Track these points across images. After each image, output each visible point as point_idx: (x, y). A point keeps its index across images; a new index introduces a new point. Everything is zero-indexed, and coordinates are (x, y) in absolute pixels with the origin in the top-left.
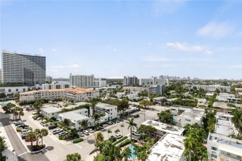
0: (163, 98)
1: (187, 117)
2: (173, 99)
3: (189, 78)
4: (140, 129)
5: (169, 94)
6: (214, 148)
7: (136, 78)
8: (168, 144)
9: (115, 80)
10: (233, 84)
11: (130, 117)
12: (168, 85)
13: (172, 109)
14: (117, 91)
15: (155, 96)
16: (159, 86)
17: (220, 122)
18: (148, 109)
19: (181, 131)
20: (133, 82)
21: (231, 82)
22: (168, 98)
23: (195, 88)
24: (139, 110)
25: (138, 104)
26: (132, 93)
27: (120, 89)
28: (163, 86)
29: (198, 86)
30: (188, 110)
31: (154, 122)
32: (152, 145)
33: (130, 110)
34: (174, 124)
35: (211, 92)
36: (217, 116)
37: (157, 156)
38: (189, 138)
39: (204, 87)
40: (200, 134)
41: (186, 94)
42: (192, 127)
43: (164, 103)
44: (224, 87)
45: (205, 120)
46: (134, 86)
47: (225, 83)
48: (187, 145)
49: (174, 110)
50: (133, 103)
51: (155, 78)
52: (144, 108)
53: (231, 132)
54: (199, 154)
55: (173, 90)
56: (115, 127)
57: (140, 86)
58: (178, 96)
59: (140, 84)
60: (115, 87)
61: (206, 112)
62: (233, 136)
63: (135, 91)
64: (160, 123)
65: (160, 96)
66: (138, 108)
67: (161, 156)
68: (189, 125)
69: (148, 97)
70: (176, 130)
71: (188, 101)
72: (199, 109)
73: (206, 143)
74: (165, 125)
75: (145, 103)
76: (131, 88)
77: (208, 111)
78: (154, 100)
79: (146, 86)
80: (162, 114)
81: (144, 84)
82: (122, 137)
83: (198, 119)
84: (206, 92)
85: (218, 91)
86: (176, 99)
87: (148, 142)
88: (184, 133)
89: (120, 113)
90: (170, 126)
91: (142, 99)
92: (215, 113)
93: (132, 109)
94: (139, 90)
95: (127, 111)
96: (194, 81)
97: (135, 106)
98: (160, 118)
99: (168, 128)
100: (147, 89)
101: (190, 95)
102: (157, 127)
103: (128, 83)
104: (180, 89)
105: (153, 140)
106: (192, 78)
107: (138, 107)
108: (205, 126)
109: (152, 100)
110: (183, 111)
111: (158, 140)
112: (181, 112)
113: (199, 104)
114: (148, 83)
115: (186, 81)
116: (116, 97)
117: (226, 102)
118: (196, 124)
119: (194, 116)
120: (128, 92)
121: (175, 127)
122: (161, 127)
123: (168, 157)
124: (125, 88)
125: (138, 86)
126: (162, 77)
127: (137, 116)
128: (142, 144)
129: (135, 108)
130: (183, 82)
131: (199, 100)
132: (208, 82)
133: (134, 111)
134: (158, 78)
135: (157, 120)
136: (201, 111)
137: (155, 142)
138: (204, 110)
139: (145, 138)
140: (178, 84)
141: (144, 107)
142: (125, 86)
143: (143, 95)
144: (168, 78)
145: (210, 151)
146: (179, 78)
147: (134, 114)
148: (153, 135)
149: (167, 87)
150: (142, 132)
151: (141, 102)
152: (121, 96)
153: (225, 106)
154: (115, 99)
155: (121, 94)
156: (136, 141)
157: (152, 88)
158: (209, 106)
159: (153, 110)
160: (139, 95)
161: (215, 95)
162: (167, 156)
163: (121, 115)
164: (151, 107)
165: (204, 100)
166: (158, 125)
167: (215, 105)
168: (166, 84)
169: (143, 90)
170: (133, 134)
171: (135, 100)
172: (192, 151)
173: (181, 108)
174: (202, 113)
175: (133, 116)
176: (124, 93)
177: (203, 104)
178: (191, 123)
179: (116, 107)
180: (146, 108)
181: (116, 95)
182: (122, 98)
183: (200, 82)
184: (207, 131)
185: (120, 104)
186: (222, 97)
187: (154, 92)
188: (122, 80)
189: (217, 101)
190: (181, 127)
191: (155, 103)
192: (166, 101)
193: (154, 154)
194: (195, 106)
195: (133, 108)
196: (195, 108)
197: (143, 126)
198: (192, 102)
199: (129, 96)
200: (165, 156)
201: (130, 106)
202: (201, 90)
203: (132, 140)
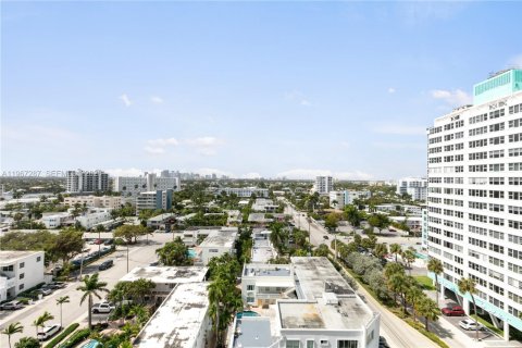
0: (169, 215)
1: (213, 245)
2: (189, 216)
3: (214, 175)
4: (115, 293)
5: (180, 208)
6: (250, 288)
7: (105, 177)
8: (179, 306)
9: (37, 181)
10: (272, 185)
11: (86, 270)
12: (178, 190)
13: (186, 236)
14: (44, 210)
15: (152, 213)
16: (160, 193)
17: (257, 244)
18: (136, 243)
19: (202, 274)
20: (97, 184)
21: (269, 182)
22: (179, 215)
23: (224, 193)
24: (113, 250)
25: (109, 236)
26: (93, 212)
27: (55, 203)
28: (170, 192)
29: (227, 189)
30: (213, 233)
31: (150, 269)
32: (144, 321)
33: (86, 254)
34: (190, 264)
35: (245, 198)
36: (253, 236)
37: (157, 339)
38: (215, 282)
39: (236, 191)
40: (232, 271)
41: (211, 204)
42: (220, 261)
43: (171, 225)
44: (261, 190)
45: (238, 245)
46: (98, 194)
47: (262, 184)
48: (212, 297)
49: (191, 236)
50: (95, 236)
51: (151, 176)
52: (124, 244)
53: (269, 256)
54: (231, 305)
55: (188, 198)
56: (36, 309)
57: (117, 194)
58: (196, 210)
59: (116, 188)
60: (38, 200)
61: (240, 232)
62: (272, 261)
63: (101, 205)
64: (163, 269)
65: (163, 212)
66: (109, 247)
67: (165, 336)
68: (214, 259)
69: (136, 218)
70: (194, 274)
71: (213, 217)
72: (230, 228)
73: (240, 282)
74: (173, 270)
75: (129, 232)
76: (91, 199)
77: (243, 229)
78: (148, 224)
79: (130, 194)
80: (169, 248)
81: (125, 188)
82: (60, 329)
83: (229, 245)
84: (240, 198)
85: (254, 197)
86: (193, 215)
87: (135, 318)
88: (208, 276)
89: (52, 267)
90: (182, 269)
91: (121, 224)
92: (251, 232)
93: (91, 252)
94: (111, 203)
95: (76, 258)
96: (222, 181)
97: (101, 241)
98: (164, 257)
99: (180, 274)
100: (135, 201)
101: (216, 206)
102: (155, 280)
103: (80, 187)
104: (201, 196)
105: (148, 307)
106: (219, 177)
107: (111, 242)
108: (239, 254)
109: (144, 223)
110: (205, 236)
111: (158, 306)
112: (202, 238)
113: (230, 219)
114: (136, 187)
115: (210, 181)
116: (41, 227)
117: (263, 212)
118: (226, 254)
119: (223, 242)
120: (80, 209)
121: (192, 269)
122: (164, 275)
123: (180, 332)
124: (70, 201)
125: (110, 193)
126: (166, 173)
127: (109, 265)
128: (121, 327)
129: (102, 246)
130: (204, 184)
131: (230, 213)
132: (242, 183)
133: (98, 256)
134: (159, 175)
135: (156, 264)
136: (233, 231)
137: (153, 311)
138: (236, 229)
139: (127, 311)
140: (197, 188)
141: (125, 240)
142: (71, 195)
143: (125, 215)
144: (179, 175)
145: (245, 293)
146: (198, 175)
147: (99, 262)
148: (147, 299)
149: (177, 194)
150: (121, 299)
151: (119, 229)
152: (58, 223)
153: (262, 219)
154: (35, 231)
155: (57, 216)
156: (105, 326)
157: (145, 197)
158: (243, 222)
159: (148, 243)
160: (114, 214)
161: (251, 203)
162: (177, 331)
163: (59, 273)
164: (144, 238)
165: (237, 212)
166: (159, 273)
167: (251, 218)
168: (175, 187)
169: (123, 203)
170: (96, 312)
171: (101, 229)
172: (221, 304)
173: (203, 232)
174: (234, 234)
175: (94, 268)
176: (67, 214)
177: (234, 219)
178: (219, 255)
179: (41, 253)
180: (130, 243)
181: (38, 222)
182: (59, 228)
183: (230, 183)
184: (241, 263)
185: (52, 246)
186: (260, 205)
187: (150, 204)
188: (63, 180)
189: (254, 212)
190: (202, 265)
191: (152, 229)
192: (176, 221)
193: (150, 337)
194: (224, 224)
195: (94, 248)
196: (224, 228)
197: (121, 286)
198: (220, 217)
199: (83, 220)
200: (173, 332)
201: (87, 246)
202: (233, 196)
203: (93, 327)
